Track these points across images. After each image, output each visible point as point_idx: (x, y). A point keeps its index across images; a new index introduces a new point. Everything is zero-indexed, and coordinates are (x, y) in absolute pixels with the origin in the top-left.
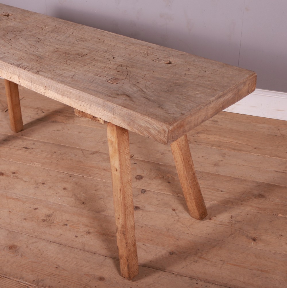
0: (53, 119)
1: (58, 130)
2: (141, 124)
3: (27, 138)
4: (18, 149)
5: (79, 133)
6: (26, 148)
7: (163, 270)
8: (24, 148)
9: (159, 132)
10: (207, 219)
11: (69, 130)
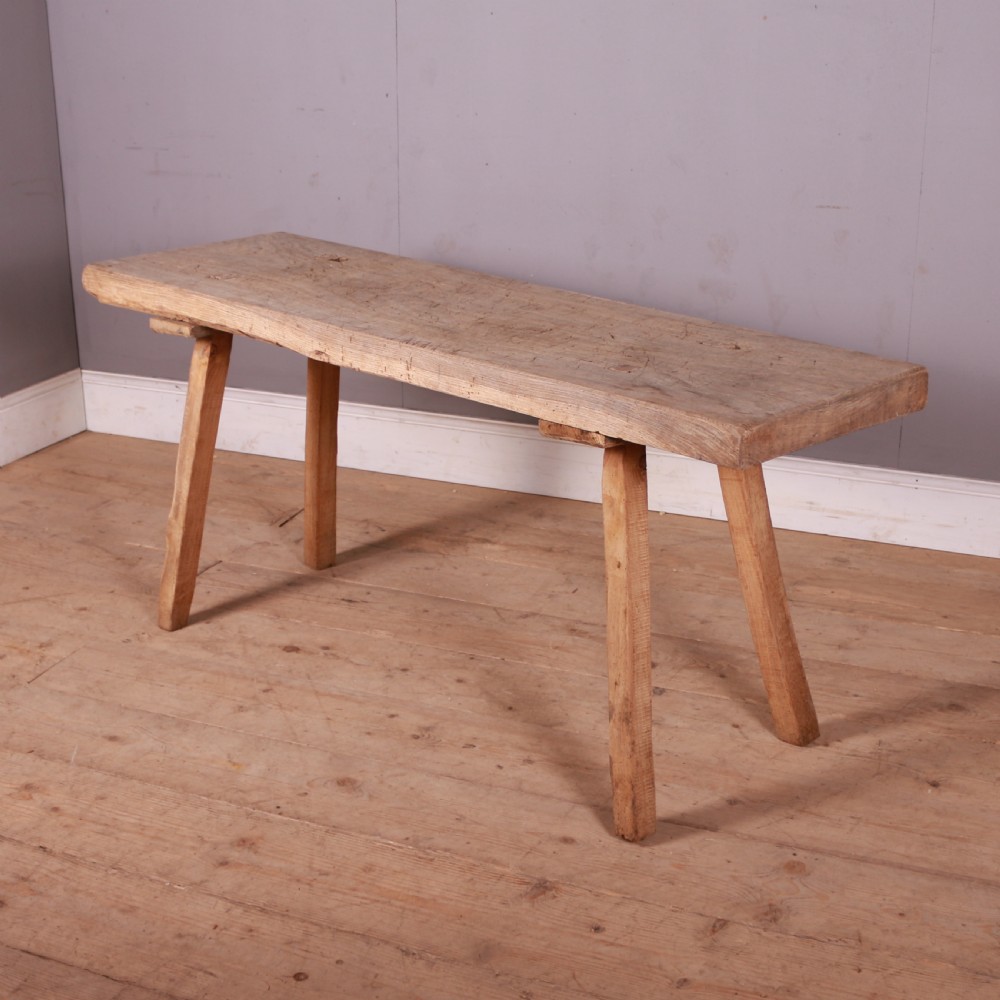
0: (411, 546)
1: (427, 569)
2: (687, 432)
3: (347, 581)
4: (329, 603)
5: (484, 575)
6: (350, 601)
7: (714, 829)
8: (343, 600)
9: (722, 443)
10: (818, 745)
11: (456, 568)
